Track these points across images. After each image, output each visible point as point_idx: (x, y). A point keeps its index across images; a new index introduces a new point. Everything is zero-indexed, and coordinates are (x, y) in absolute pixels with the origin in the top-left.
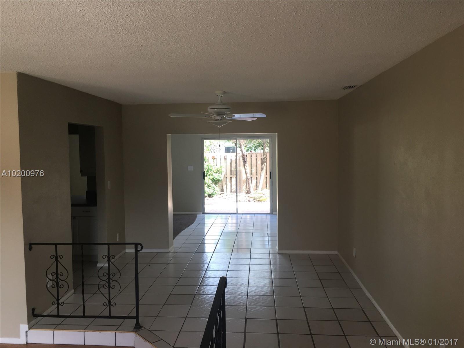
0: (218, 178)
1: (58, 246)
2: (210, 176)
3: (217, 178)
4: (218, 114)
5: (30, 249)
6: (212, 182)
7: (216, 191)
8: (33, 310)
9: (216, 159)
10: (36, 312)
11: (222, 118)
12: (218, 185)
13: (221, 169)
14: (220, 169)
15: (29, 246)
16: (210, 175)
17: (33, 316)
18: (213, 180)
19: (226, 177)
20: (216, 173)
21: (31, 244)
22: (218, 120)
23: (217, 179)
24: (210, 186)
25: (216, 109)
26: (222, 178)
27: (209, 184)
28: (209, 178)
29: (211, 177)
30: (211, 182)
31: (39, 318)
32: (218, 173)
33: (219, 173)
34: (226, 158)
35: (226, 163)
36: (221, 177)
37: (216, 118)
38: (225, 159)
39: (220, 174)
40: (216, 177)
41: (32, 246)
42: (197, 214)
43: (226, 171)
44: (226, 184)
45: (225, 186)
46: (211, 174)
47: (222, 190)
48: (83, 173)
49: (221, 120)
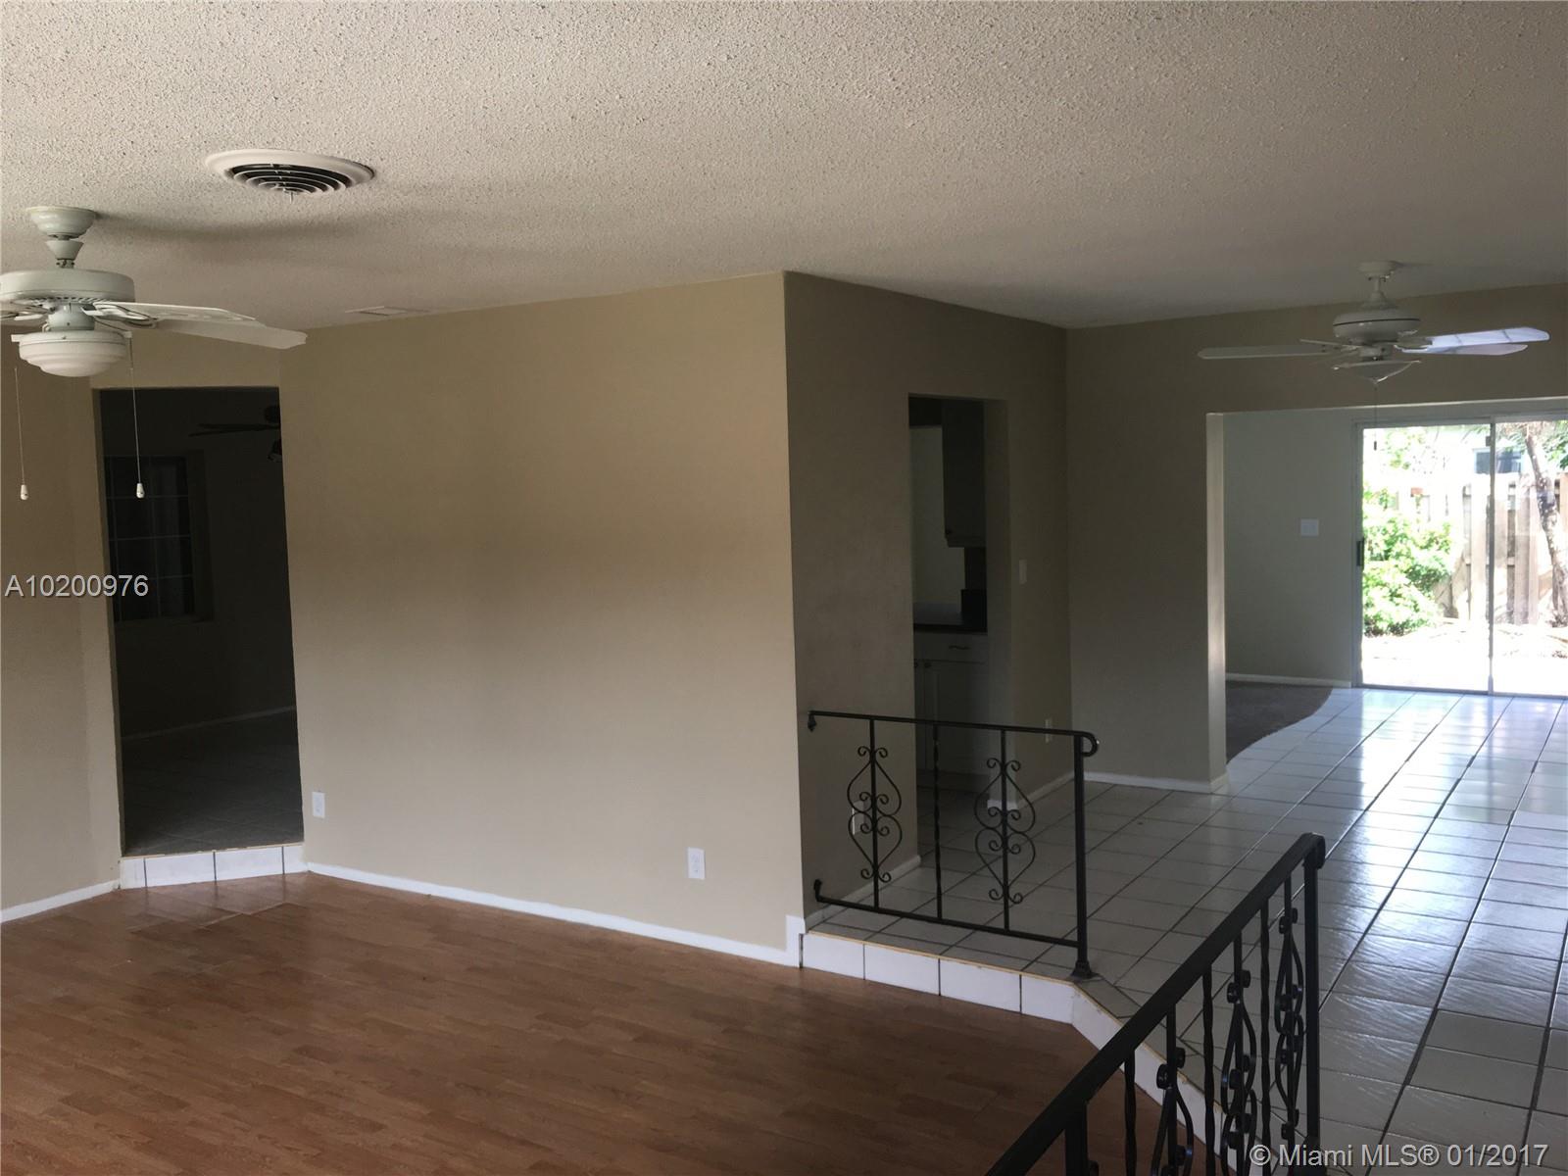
0: (1434, 565)
1: (876, 723)
2: (1400, 557)
3: (1430, 567)
4: (1370, 340)
5: (812, 726)
6: (1408, 581)
7: (1421, 615)
8: (818, 884)
9: (1428, 496)
10: (824, 892)
11: (1385, 353)
12: (1431, 593)
13: (1447, 534)
14: (1443, 532)
15: (810, 719)
16: (1398, 555)
17: (818, 901)
18: (1412, 574)
19: (1469, 565)
20: (1426, 547)
21: (813, 713)
22: (1370, 359)
23: (1430, 571)
24: (1399, 596)
25: (1361, 324)
26: (1451, 569)
27: (1397, 587)
28: (1397, 566)
29: (1405, 564)
30: (1404, 580)
31: (834, 908)
32: (1435, 546)
33: (1437, 547)
34: (1467, 493)
35: (1467, 513)
36: (1443, 562)
37: (1362, 355)
38: (1465, 496)
39: (1441, 554)
40: (1425, 564)
41: (817, 718)
42: (1332, 687)
43: (1467, 541)
44: (1468, 587)
45: (1465, 595)
46: (1404, 553)
47: (1451, 612)
48: (952, 537)
49: (1380, 358)
